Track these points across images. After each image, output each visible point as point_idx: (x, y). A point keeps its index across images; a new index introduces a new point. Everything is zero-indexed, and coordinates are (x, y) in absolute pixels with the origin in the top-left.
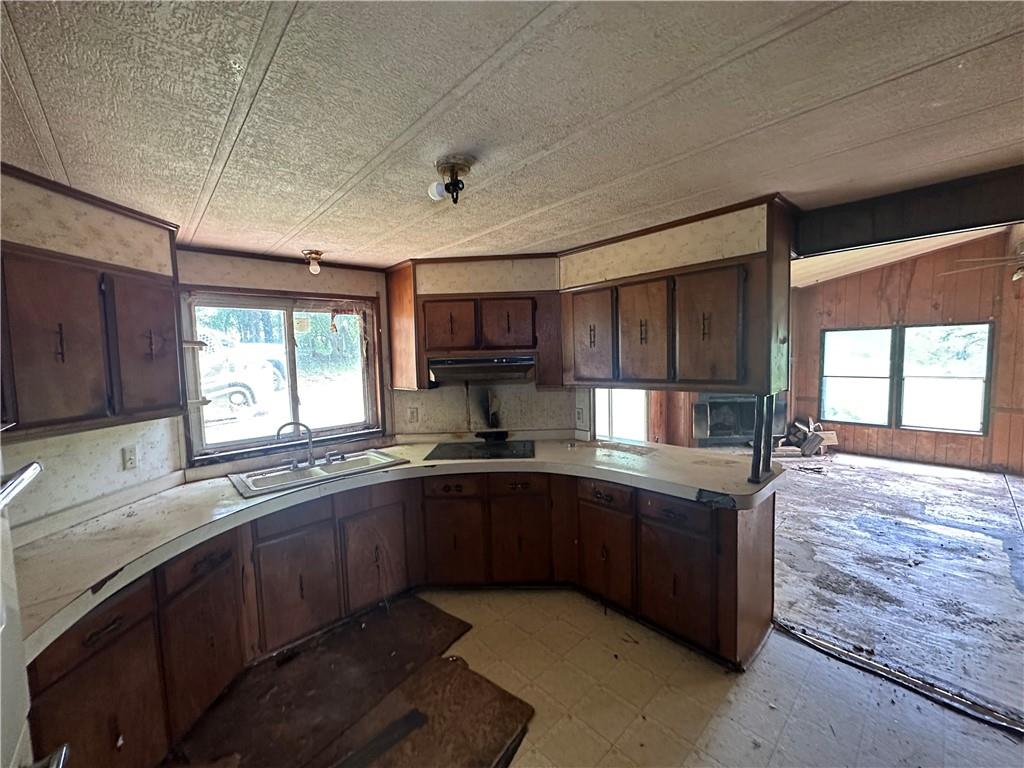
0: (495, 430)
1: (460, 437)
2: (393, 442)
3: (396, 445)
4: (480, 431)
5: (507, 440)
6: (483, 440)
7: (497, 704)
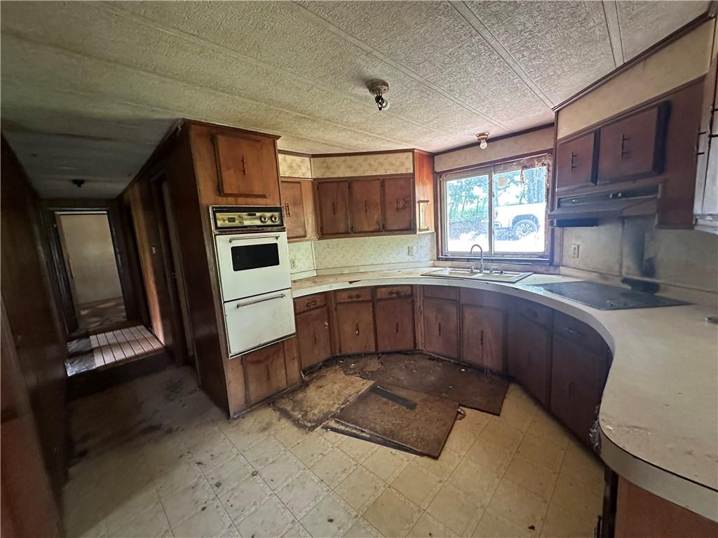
0: (646, 279)
1: (606, 279)
2: (557, 272)
3: (559, 274)
4: (630, 277)
5: (657, 294)
6: (630, 288)
7: (432, 437)
